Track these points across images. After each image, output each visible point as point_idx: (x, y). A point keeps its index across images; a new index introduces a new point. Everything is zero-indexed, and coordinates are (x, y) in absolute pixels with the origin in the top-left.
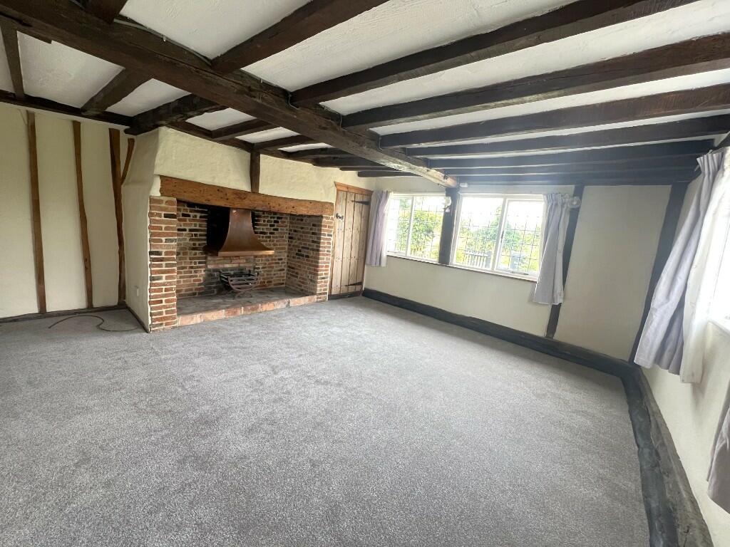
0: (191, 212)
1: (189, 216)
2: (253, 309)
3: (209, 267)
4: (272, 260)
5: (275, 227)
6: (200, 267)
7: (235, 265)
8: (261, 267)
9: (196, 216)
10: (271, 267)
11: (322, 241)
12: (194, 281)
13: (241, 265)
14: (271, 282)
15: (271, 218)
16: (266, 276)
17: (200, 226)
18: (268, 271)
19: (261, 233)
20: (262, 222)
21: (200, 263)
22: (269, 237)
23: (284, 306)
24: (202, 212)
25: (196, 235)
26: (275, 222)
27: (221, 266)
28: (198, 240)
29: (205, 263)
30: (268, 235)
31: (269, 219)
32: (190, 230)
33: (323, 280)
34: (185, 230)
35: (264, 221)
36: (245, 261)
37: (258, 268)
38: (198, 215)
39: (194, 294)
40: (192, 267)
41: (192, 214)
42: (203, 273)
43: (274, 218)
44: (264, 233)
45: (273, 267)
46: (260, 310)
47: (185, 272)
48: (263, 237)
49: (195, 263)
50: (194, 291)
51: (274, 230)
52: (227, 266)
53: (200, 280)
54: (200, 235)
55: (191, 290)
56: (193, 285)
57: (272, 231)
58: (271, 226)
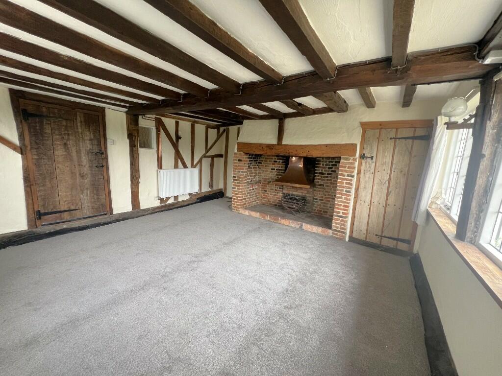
0: (278, 159)
1: (276, 162)
3: (284, 192)
4: (328, 195)
5: (333, 169)
6: (280, 191)
7: (300, 194)
8: (318, 198)
9: (280, 162)
10: (326, 201)
12: (277, 198)
13: (303, 194)
16: (322, 207)
17: (282, 167)
18: (324, 203)
19: (320, 173)
20: (321, 166)
21: (280, 188)
22: (327, 177)
23: (298, 227)
24: (283, 159)
25: (279, 172)
26: (333, 165)
27: (291, 193)
28: (280, 175)
29: (282, 189)
30: (326, 175)
31: (328, 163)
32: (277, 170)
34: (274, 169)
35: (323, 165)
36: (306, 192)
38: (281, 161)
40: (276, 190)
41: (278, 161)
42: (281, 194)
44: (323, 174)
47: (273, 192)
49: (277, 188)
50: (276, 204)
52: (295, 193)
53: (279, 198)
54: (282, 173)
55: (275, 202)
56: (276, 200)
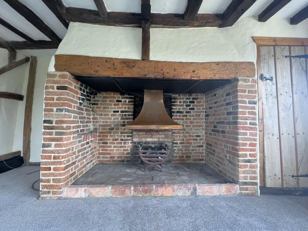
0: (122, 98)
1: (121, 101)
2: (146, 192)
3: (135, 140)
4: (190, 136)
5: (191, 107)
6: (128, 140)
7: (155, 140)
8: (179, 142)
9: (126, 101)
10: (188, 143)
11: (240, 110)
12: (124, 150)
13: (161, 140)
14: (190, 157)
15: (187, 99)
16: (184, 151)
17: (129, 108)
18: (186, 146)
19: (178, 112)
20: (178, 103)
21: (128, 136)
22: (186, 116)
23: (188, 193)
24: (130, 98)
25: (125, 115)
26: (190, 102)
27: (144, 140)
28: (127, 119)
29: (132, 136)
30: (185, 114)
31: (185, 100)
32: (122, 112)
33: (249, 164)
34: (118, 112)
35: (180, 102)
36: (164, 136)
37: (176, 143)
38: (127, 100)
39: (123, 161)
40: (122, 140)
41: (123, 100)
42: (130, 144)
43: (189, 99)
44: (181, 112)
45: (191, 143)
46: (153, 193)
47: (117, 143)
48: (180, 116)
49: (124, 136)
50: (123, 159)
51: (190, 109)
52: (149, 140)
53: (127, 150)
54: (128, 115)
55: (121, 157)
56: (123, 153)
57: (188, 110)
58: (187, 106)
